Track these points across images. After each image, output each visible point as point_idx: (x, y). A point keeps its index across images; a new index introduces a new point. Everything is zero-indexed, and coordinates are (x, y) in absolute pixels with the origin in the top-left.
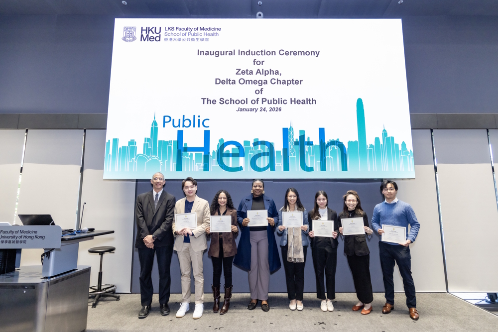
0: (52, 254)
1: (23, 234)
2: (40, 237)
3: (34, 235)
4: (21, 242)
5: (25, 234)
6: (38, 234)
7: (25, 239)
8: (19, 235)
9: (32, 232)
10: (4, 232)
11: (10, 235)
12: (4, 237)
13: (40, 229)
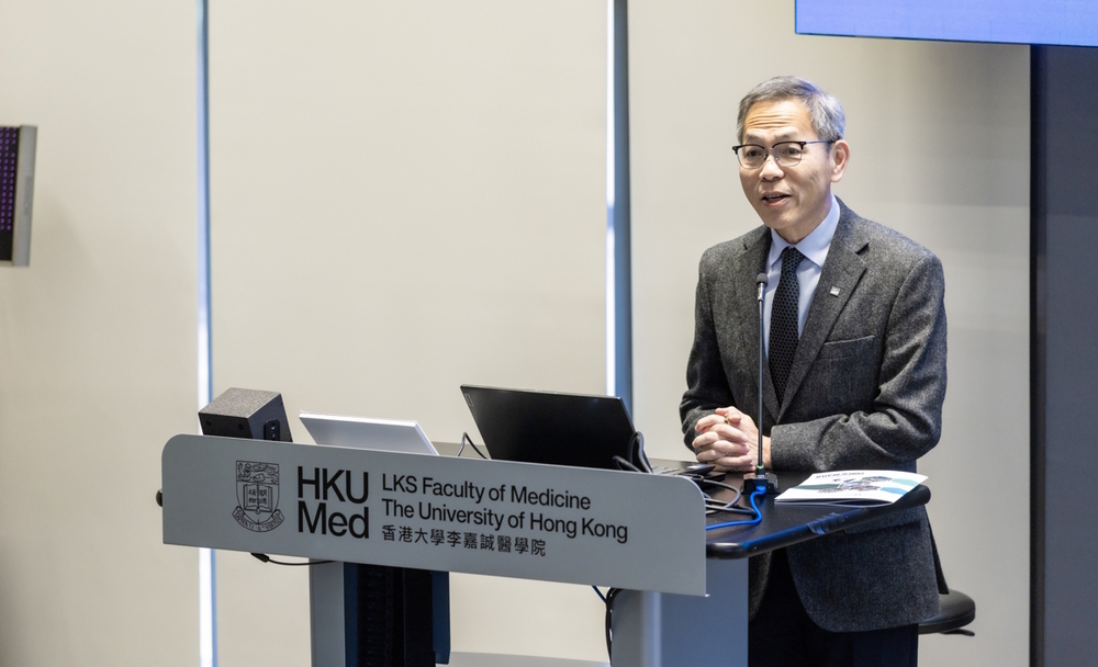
1: (527, 508)
2: (606, 530)
3: (574, 514)
5: (538, 510)
6: (598, 514)
7: (538, 533)
8: (507, 507)
9: (569, 501)
10: (440, 490)
11: (467, 504)
12: (444, 514)
13: (603, 488)
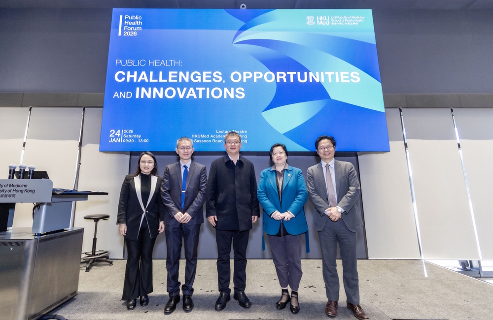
0: (44, 207)
1: (12, 188)
2: (30, 191)
3: (24, 188)
4: (10, 196)
5: (15, 188)
6: (28, 188)
7: (14, 193)
8: (8, 188)
9: (22, 186)
13: (31, 183)
